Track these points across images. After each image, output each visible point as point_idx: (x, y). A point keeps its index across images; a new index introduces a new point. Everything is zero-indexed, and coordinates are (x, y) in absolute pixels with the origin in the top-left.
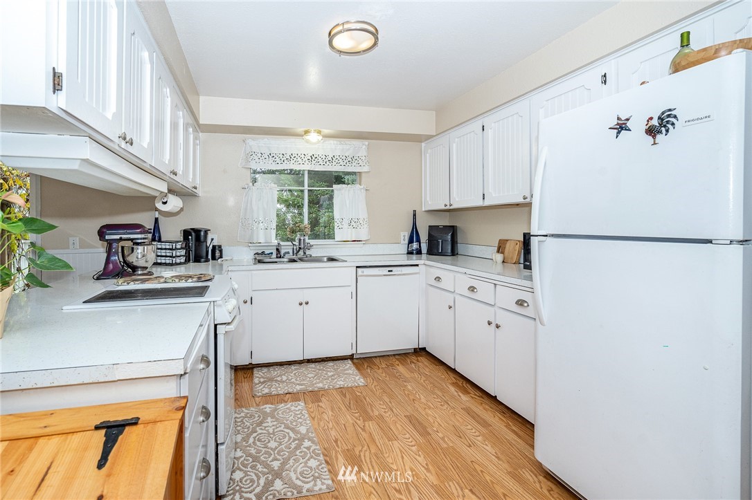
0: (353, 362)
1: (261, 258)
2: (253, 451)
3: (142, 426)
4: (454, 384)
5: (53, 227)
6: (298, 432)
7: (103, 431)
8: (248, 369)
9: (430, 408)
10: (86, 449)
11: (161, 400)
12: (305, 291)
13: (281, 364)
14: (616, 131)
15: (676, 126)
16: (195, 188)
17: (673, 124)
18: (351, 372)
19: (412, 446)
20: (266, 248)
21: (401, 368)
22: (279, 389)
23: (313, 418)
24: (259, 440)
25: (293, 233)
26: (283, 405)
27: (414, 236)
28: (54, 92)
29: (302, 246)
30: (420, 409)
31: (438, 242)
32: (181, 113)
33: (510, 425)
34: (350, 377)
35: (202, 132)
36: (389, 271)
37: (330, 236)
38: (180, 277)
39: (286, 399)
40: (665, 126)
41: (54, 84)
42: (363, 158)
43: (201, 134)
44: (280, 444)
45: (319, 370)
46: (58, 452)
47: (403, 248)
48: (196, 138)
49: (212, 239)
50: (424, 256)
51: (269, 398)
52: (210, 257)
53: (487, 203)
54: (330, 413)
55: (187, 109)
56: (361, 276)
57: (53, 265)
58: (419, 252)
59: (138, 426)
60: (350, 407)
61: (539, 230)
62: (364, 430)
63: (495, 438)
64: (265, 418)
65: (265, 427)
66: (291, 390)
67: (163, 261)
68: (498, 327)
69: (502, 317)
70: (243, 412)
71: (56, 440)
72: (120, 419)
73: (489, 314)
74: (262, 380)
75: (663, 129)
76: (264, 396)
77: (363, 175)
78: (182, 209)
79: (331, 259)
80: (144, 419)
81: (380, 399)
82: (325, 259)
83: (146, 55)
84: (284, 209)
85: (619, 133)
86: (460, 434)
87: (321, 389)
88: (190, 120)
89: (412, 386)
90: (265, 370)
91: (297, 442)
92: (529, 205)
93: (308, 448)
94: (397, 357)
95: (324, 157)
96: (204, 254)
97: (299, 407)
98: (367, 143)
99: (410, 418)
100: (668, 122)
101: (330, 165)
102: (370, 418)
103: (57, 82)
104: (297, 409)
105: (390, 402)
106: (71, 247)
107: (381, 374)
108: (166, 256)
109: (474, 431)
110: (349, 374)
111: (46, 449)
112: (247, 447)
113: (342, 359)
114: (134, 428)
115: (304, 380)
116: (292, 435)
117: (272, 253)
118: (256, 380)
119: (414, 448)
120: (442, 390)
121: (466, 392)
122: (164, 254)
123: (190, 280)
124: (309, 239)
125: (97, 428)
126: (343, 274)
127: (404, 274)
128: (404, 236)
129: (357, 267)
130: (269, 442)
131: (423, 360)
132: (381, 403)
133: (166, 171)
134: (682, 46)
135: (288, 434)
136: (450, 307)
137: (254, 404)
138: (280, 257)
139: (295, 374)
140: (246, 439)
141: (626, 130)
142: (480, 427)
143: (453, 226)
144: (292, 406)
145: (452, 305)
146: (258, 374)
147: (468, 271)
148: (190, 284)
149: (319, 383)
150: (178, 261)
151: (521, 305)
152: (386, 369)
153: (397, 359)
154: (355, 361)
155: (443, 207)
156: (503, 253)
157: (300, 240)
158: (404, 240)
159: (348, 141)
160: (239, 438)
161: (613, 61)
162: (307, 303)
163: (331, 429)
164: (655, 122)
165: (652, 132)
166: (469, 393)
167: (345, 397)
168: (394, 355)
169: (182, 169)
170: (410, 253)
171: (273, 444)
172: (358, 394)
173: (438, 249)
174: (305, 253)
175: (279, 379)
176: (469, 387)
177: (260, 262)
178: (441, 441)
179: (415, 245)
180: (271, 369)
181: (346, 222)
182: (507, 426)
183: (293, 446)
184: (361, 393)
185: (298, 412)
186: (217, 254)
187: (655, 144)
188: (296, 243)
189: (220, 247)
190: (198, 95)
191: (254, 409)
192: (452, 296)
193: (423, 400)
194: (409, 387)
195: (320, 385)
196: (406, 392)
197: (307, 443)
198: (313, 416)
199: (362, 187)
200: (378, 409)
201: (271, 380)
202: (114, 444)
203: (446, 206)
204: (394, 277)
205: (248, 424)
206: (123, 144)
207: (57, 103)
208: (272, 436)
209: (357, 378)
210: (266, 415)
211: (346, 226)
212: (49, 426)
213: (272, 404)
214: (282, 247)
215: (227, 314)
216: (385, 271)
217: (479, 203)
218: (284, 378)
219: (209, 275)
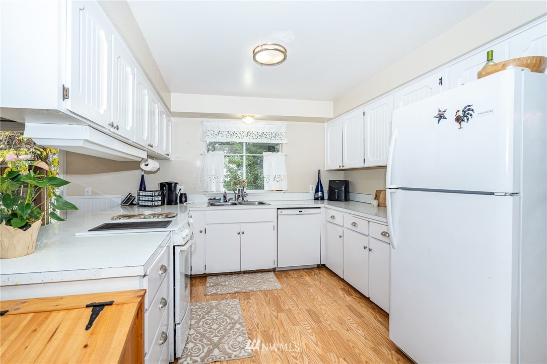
0: (275, 273)
1: (213, 202)
2: (201, 330)
3: (115, 306)
4: (343, 289)
5: (66, 183)
6: (233, 319)
7: (91, 308)
8: (204, 277)
9: (324, 305)
10: (79, 319)
11: (129, 291)
12: (242, 224)
13: (226, 274)
14: (438, 119)
15: (473, 116)
16: (168, 155)
17: (471, 115)
18: (272, 280)
19: (308, 329)
20: (216, 195)
21: (307, 278)
22: (223, 290)
23: (244, 310)
24: (206, 323)
25: (235, 185)
26: (224, 301)
27: (319, 188)
28: (64, 100)
29: (241, 194)
30: (316, 305)
31: (335, 192)
32: (156, 105)
33: (377, 317)
34: (272, 283)
35: (173, 117)
36: (300, 212)
37: (261, 187)
38: (154, 215)
39: (227, 297)
40: (466, 116)
41: (64, 95)
42: (283, 134)
43: (172, 118)
44: (220, 326)
45: (251, 278)
46: (63, 320)
47: (311, 195)
48: (168, 121)
49: (180, 189)
50: (326, 201)
51: (215, 296)
52: (178, 201)
53: (366, 165)
54: (256, 307)
55: (161, 102)
56: (280, 215)
57: (65, 207)
58: (322, 198)
59: (112, 306)
60: (269, 303)
61: (391, 184)
62: (277, 318)
63: (366, 326)
64: (212, 309)
65: (211, 315)
66: (230, 292)
67: (146, 204)
68: (370, 250)
69: (373, 244)
70: (197, 305)
71: (62, 313)
72: (102, 302)
73: (364, 241)
74: (212, 284)
75: (465, 118)
76: (212, 295)
77: (284, 145)
78: (159, 169)
79: (261, 203)
80: (117, 302)
81: (291, 298)
82: (257, 203)
83: (129, 69)
84: (236, 168)
85: (439, 120)
86: (342, 322)
87: (250, 291)
88: (163, 109)
89: (313, 290)
90: (215, 278)
91: (231, 325)
92: (385, 167)
93: (238, 329)
94: (306, 270)
95: (256, 133)
96: (174, 200)
97: (235, 303)
98: (286, 124)
99: (309, 311)
100: (468, 114)
101: (261, 138)
102: (282, 311)
103: (65, 94)
104: (233, 304)
105: (297, 300)
106: (86, 194)
107: (293, 282)
108: (148, 201)
109: (351, 320)
110: (271, 281)
111: (56, 318)
112: (198, 327)
113: (267, 272)
114: (110, 307)
115: (240, 285)
116: (228, 320)
117: (220, 199)
118: (208, 285)
119: (309, 331)
120: (334, 293)
121: (350, 294)
122: (147, 199)
123: (160, 217)
124: (246, 189)
125: (88, 306)
126: (268, 213)
127: (310, 214)
128: (312, 187)
129: (278, 209)
130: (213, 325)
131: (324, 273)
132: (291, 301)
133: (145, 145)
134: (488, 60)
135: (226, 320)
136: (340, 237)
137: (205, 300)
138: (226, 202)
139: (234, 281)
140: (197, 323)
141: (444, 118)
142: (356, 318)
143: (346, 181)
144: (230, 301)
145: (342, 235)
146: (210, 281)
147: (352, 212)
148: (160, 219)
149: (250, 287)
150: (156, 204)
151: (385, 235)
152: (297, 279)
153: (306, 272)
154: (277, 273)
155: (338, 168)
156: (378, 200)
157: (239, 190)
158: (312, 190)
159: (273, 122)
160: (193, 322)
161: (446, 69)
162: (243, 233)
163: (255, 317)
164: (461, 114)
165: (459, 120)
166: (352, 295)
167: (267, 296)
168: (304, 269)
169: (157, 142)
170: (316, 199)
171: (215, 326)
172: (276, 294)
173: (335, 197)
174: (243, 199)
175: (223, 284)
176: (352, 291)
177: (212, 205)
178: (328, 327)
179: (320, 194)
180: (219, 277)
181: (271, 178)
182: (375, 318)
183: (228, 327)
184: (278, 294)
185: (234, 306)
186: (184, 199)
187: (460, 128)
188: (237, 192)
189: (185, 194)
190: (170, 92)
191: (204, 303)
192: (341, 229)
193: (320, 299)
194: (311, 291)
195: (251, 288)
196: (309, 294)
197: (238, 326)
198: (244, 309)
199: (283, 154)
200: (288, 305)
201: (218, 284)
202: (97, 316)
203: (340, 167)
204: (303, 216)
205: (200, 313)
206: (112, 129)
207: (65, 106)
208: (215, 321)
209: (276, 284)
210: (212, 308)
211: (272, 180)
212: (59, 305)
213: (217, 300)
214: (228, 195)
215: (182, 239)
216: (297, 211)
217: (361, 165)
218: (227, 283)
219: (174, 213)
